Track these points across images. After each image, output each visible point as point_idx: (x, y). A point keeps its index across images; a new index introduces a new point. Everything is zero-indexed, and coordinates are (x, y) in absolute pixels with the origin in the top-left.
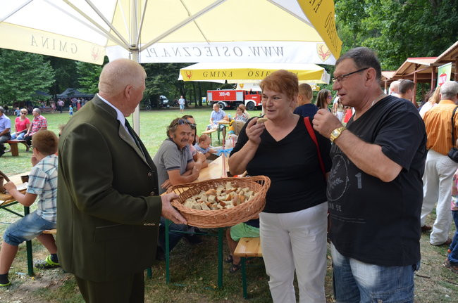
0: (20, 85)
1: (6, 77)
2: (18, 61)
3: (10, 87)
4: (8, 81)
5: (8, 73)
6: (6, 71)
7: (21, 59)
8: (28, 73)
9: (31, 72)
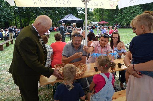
0: (131, 18)
1: (127, 16)
2: (131, 10)
3: (128, 19)
4: (127, 17)
5: (128, 15)
6: (127, 14)
7: (133, 10)
8: (134, 14)
9: (135, 13)
